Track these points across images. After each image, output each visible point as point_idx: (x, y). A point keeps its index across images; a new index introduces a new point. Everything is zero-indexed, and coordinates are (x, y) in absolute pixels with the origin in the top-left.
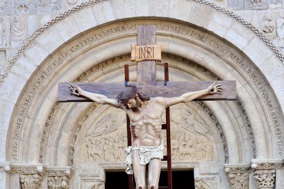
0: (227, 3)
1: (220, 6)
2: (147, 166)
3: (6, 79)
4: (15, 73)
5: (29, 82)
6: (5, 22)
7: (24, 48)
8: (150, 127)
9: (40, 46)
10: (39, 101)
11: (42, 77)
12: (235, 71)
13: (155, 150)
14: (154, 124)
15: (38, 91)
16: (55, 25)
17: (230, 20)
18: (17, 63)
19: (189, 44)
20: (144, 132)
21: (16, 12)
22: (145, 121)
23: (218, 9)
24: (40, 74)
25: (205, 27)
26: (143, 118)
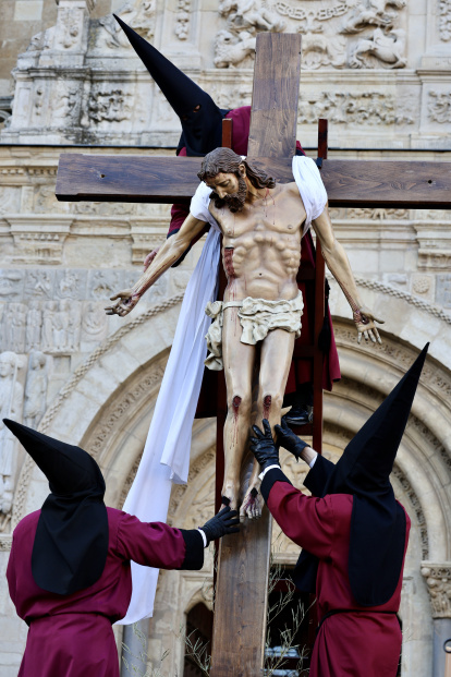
0: (433, 296)
1: (422, 300)
2: (258, 348)
3: (67, 402)
4: (82, 393)
5: (104, 408)
6: (73, 311)
7: (102, 353)
8: (271, 252)
9: (126, 351)
10: (119, 440)
11: (127, 401)
12: (443, 408)
13: (279, 309)
14: (281, 244)
15: (118, 424)
16: (153, 319)
17: (438, 323)
18: (87, 376)
19: (370, 360)
20: (256, 263)
21: (91, 296)
22: (260, 236)
23: (419, 306)
24: (123, 396)
25: (396, 334)
26: (254, 229)
